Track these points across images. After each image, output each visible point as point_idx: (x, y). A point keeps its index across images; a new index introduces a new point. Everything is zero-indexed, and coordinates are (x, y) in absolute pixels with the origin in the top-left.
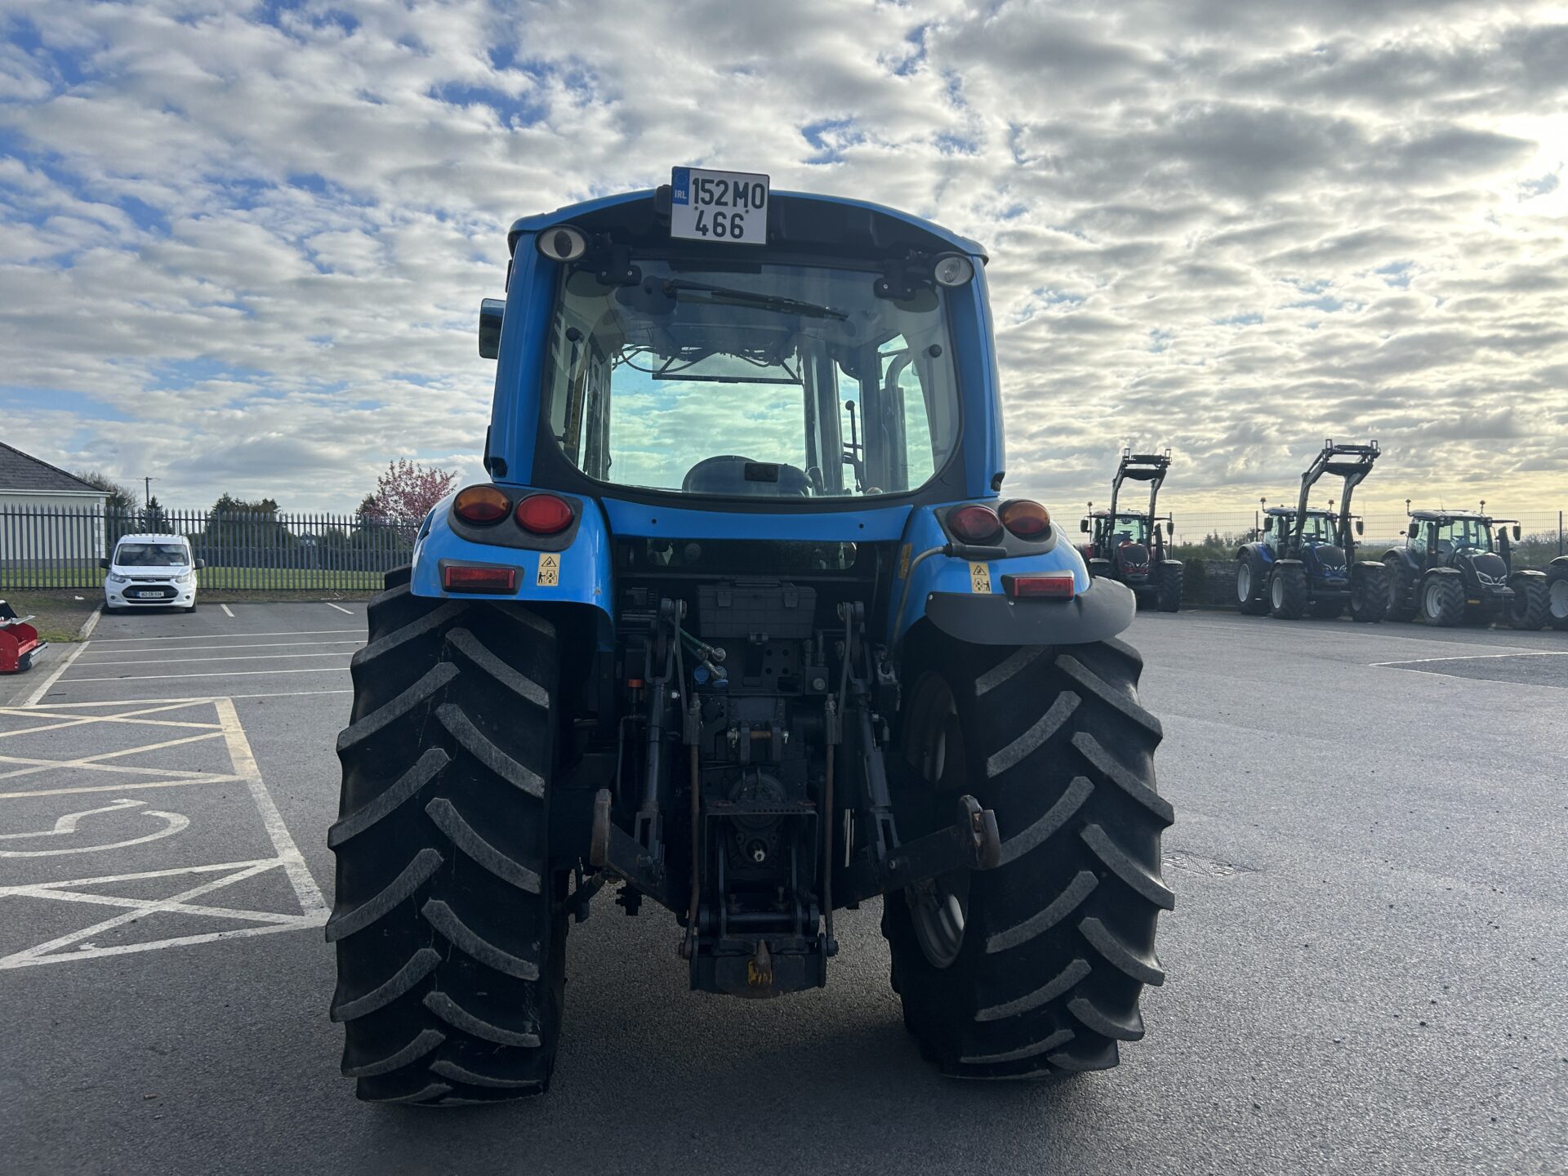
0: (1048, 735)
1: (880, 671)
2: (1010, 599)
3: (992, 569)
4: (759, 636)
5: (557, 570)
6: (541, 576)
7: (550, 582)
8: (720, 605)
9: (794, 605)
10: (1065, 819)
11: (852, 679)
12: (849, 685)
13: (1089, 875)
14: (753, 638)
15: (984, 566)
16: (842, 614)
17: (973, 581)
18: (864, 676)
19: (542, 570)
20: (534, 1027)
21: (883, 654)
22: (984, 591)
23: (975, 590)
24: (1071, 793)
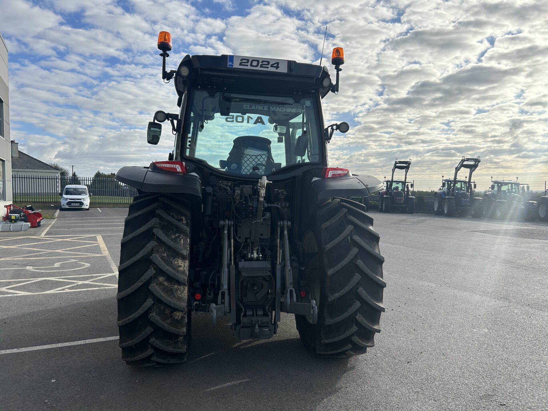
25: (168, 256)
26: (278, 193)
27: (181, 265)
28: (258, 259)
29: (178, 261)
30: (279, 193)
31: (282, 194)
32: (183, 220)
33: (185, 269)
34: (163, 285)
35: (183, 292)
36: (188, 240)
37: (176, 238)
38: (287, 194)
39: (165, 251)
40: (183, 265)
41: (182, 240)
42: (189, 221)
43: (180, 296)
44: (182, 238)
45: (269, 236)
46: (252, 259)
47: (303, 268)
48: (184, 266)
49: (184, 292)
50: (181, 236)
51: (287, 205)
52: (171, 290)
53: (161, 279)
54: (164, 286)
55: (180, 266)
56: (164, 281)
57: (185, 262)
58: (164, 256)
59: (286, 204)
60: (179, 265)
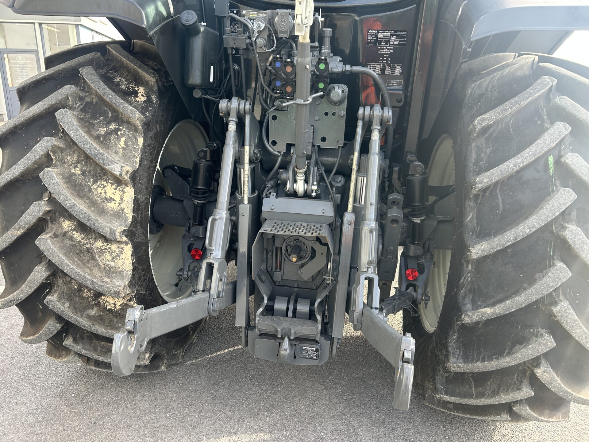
25: (83, 173)
26: (376, 40)
27: (113, 196)
28: (307, 195)
29: (104, 187)
30: (377, 42)
31: (387, 43)
32: (139, 95)
33: (123, 206)
34: (71, 238)
35: (118, 255)
36: (141, 140)
37: (109, 133)
38: (399, 44)
39: (78, 162)
40: (117, 198)
41: (123, 139)
42: (154, 98)
43: (113, 264)
44: (123, 135)
45: (341, 143)
46: (294, 194)
47: (418, 220)
48: (122, 199)
49: (122, 256)
50: (120, 130)
51: (397, 72)
52: (89, 250)
53: (67, 224)
54: (74, 241)
55: (111, 200)
56: (73, 230)
57: (123, 192)
58: (74, 174)
59: (393, 70)
60: (108, 195)
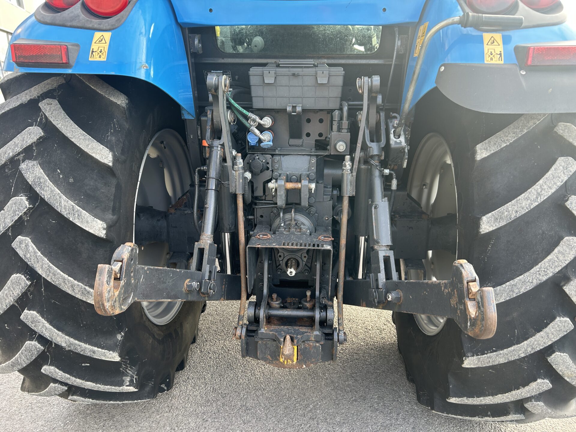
0: (543, 198)
1: (392, 136)
2: (521, 69)
3: (506, 40)
4: (294, 107)
5: (106, 46)
6: (93, 52)
7: (100, 57)
8: (266, 82)
9: (325, 81)
10: (551, 275)
11: (369, 143)
12: (364, 148)
13: (566, 321)
14: (289, 109)
15: (498, 37)
16: (360, 87)
17: (486, 51)
18: (379, 140)
19: (94, 47)
20: (131, 381)
21: (396, 122)
22: (497, 61)
23: (487, 60)
24: (559, 252)
